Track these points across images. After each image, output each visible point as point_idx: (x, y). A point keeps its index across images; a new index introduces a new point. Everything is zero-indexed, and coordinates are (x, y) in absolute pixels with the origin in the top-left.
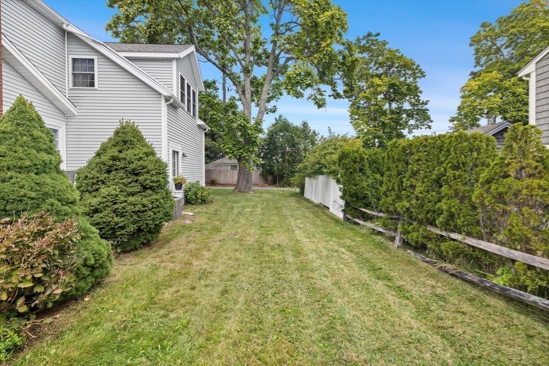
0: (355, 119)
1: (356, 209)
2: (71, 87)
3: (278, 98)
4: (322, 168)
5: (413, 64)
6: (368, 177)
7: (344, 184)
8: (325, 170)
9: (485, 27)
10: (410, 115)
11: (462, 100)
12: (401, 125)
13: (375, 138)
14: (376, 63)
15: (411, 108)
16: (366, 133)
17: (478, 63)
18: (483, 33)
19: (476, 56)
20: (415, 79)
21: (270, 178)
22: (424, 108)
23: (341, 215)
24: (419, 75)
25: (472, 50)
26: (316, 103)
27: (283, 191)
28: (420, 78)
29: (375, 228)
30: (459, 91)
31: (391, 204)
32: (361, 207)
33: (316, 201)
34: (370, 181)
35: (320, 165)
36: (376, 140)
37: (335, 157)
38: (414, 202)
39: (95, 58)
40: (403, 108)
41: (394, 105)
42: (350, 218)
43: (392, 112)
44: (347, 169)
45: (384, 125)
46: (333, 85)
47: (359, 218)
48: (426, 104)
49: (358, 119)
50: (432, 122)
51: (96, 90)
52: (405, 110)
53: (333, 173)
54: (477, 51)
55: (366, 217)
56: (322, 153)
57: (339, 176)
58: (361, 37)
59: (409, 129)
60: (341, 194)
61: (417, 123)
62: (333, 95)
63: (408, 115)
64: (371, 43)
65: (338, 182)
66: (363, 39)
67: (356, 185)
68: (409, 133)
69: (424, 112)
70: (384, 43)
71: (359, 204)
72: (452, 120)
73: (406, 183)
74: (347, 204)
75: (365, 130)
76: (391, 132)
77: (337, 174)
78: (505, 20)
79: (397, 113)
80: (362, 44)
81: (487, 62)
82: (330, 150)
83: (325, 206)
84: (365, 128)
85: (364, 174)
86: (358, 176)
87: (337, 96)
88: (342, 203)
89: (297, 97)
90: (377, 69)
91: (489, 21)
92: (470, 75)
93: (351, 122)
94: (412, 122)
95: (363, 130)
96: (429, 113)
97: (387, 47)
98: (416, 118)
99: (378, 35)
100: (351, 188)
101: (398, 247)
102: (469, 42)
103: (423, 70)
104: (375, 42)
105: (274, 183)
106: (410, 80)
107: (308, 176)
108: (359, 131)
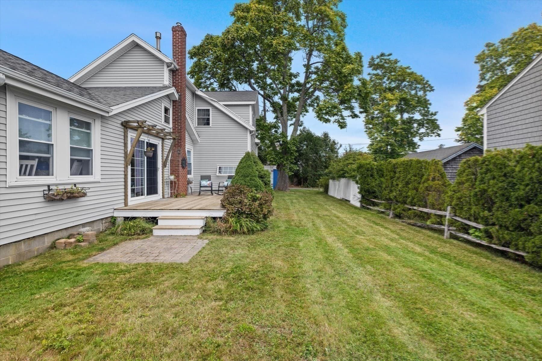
0: (370, 129)
1: (369, 200)
2: (196, 126)
3: (305, 115)
4: (345, 173)
5: (423, 80)
6: (376, 180)
7: (361, 184)
8: (346, 175)
9: (489, 47)
10: (421, 124)
11: (467, 112)
12: (412, 133)
13: (387, 145)
14: (389, 79)
15: (422, 118)
16: (380, 141)
17: (483, 79)
18: (487, 52)
19: (481, 72)
20: (425, 92)
21: (295, 180)
22: (433, 118)
23: (358, 205)
24: (428, 89)
25: (478, 66)
26: (340, 125)
27: (309, 190)
28: (430, 91)
29: (380, 210)
30: (464, 104)
31: (388, 195)
32: (372, 198)
33: (339, 198)
34: (377, 182)
35: (344, 172)
36: (389, 147)
37: (354, 166)
38: (398, 192)
39: (210, 108)
40: (414, 118)
41: (406, 116)
42: (365, 205)
43: (403, 122)
44: (363, 175)
45: (395, 134)
46: (351, 108)
47: (370, 206)
48: (435, 115)
49: (372, 128)
50: (441, 130)
51: (210, 127)
52: (416, 120)
53: (353, 177)
54: (483, 67)
55: (375, 204)
56: (345, 163)
57: (357, 179)
58: (375, 57)
59: (420, 137)
60: (358, 190)
61: (428, 131)
62: (351, 116)
63: (419, 125)
64: (383, 61)
65: (357, 183)
66: (377, 58)
67: (368, 185)
68: (420, 140)
69: (433, 122)
70: (396, 62)
71: (371, 196)
72: (458, 130)
73: (395, 183)
74: (363, 197)
75: (379, 139)
76: (402, 140)
77: (356, 178)
78: (506, 42)
79: (409, 123)
80: (376, 63)
81: (493, 77)
82: (351, 161)
83: (346, 200)
84: (379, 136)
85: (374, 178)
86: (369, 180)
87: (355, 116)
88: (359, 196)
89: (326, 123)
90: (390, 83)
91: (492, 42)
92: (477, 88)
93: (366, 131)
94: (422, 130)
95: (377, 138)
96: (438, 123)
97: (399, 64)
98: (426, 127)
99: (390, 55)
100: (365, 186)
101: (392, 218)
102: (475, 60)
103: (432, 85)
104: (387, 61)
105: (299, 184)
106: (421, 93)
107: (331, 179)
108: (373, 139)
